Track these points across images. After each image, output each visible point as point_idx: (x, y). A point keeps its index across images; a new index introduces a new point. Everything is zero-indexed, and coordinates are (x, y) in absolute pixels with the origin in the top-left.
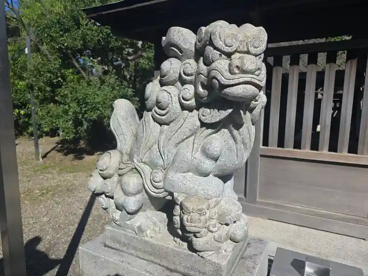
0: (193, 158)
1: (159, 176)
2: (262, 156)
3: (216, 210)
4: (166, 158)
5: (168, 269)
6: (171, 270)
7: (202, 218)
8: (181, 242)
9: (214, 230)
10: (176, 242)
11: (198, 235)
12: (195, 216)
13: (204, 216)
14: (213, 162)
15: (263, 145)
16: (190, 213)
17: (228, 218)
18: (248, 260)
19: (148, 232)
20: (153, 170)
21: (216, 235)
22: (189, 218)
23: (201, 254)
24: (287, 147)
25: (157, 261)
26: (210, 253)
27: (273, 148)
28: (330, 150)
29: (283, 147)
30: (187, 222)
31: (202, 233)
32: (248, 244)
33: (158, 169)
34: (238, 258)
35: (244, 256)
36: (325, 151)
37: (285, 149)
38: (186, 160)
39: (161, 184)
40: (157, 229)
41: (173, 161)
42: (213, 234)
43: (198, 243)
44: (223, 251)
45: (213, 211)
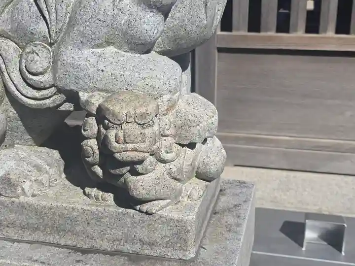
0: (116, 11)
1: (41, 60)
2: (220, 50)
3: (170, 117)
4: (53, 16)
5: (75, 249)
6: (84, 252)
7: (148, 131)
8: (101, 193)
9: (168, 157)
10: (88, 196)
11: (139, 168)
12: (132, 129)
13: (150, 128)
14: (160, 17)
15: (222, 30)
16: (120, 125)
17: (195, 130)
18: (226, 214)
19: (27, 186)
20: (23, 48)
21: (173, 167)
22: (121, 134)
23: (145, 207)
24: (266, 31)
25: (51, 239)
26: (162, 203)
27: (241, 34)
28: (338, 32)
29: (258, 31)
30: (117, 142)
31: (147, 163)
32: (221, 190)
33: (35, 45)
34: (210, 211)
35: (218, 209)
36: (331, 33)
37: (262, 34)
38: (100, 17)
39: (46, 78)
40: (44, 178)
41: (71, 24)
42: (167, 165)
43: (139, 185)
44: (186, 199)
45: (166, 119)
